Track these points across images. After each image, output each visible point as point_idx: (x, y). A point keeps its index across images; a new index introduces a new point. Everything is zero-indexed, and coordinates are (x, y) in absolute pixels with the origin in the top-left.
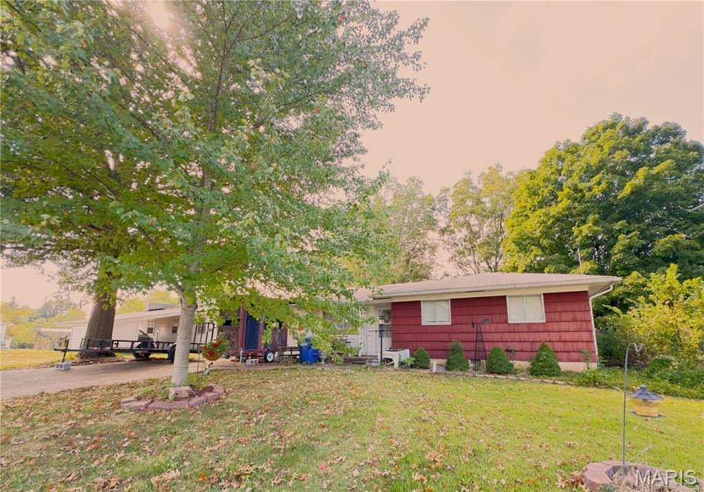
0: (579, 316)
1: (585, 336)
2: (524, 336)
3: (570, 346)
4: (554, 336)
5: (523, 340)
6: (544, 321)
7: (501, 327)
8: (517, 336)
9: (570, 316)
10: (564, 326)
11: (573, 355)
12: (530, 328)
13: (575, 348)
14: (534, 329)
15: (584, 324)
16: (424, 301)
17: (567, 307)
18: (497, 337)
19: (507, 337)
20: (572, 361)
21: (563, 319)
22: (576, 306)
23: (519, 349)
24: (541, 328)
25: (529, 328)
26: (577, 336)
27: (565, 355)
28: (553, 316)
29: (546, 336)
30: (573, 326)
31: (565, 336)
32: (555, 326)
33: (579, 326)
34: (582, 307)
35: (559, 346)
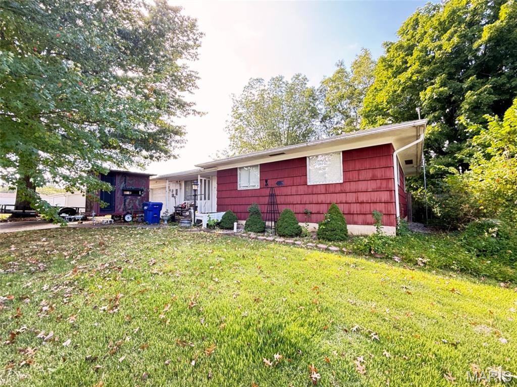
0: (379, 173)
1: (384, 196)
2: (321, 198)
3: (366, 208)
4: (351, 197)
5: (320, 202)
6: (341, 181)
7: (301, 189)
8: (314, 198)
9: (368, 174)
10: (362, 186)
11: (369, 218)
12: (328, 188)
13: (372, 210)
14: (332, 190)
15: (384, 182)
16: (240, 168)
17: (367, 164)
18: (297, 199)
19: (306, 199)
20: (368, 224)
21: (361, 178)
22: (377, 163)
23: (316, 212)
24: (338, 189)
25: (326, 190)
26: (375, 196)
27: (361, 218)
28: (351, 175)
29: (342, 197)
30: (372, 185)
31: (363, 197)
32: (353, 186)
33: (379, 185)
34: (383, 162)
35: (355, 208)
